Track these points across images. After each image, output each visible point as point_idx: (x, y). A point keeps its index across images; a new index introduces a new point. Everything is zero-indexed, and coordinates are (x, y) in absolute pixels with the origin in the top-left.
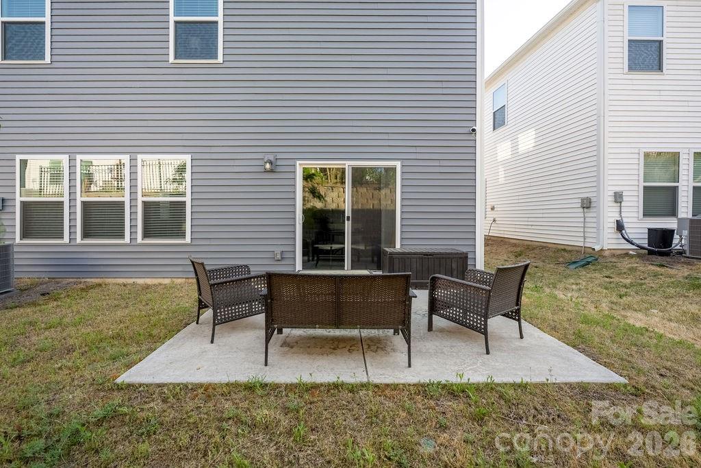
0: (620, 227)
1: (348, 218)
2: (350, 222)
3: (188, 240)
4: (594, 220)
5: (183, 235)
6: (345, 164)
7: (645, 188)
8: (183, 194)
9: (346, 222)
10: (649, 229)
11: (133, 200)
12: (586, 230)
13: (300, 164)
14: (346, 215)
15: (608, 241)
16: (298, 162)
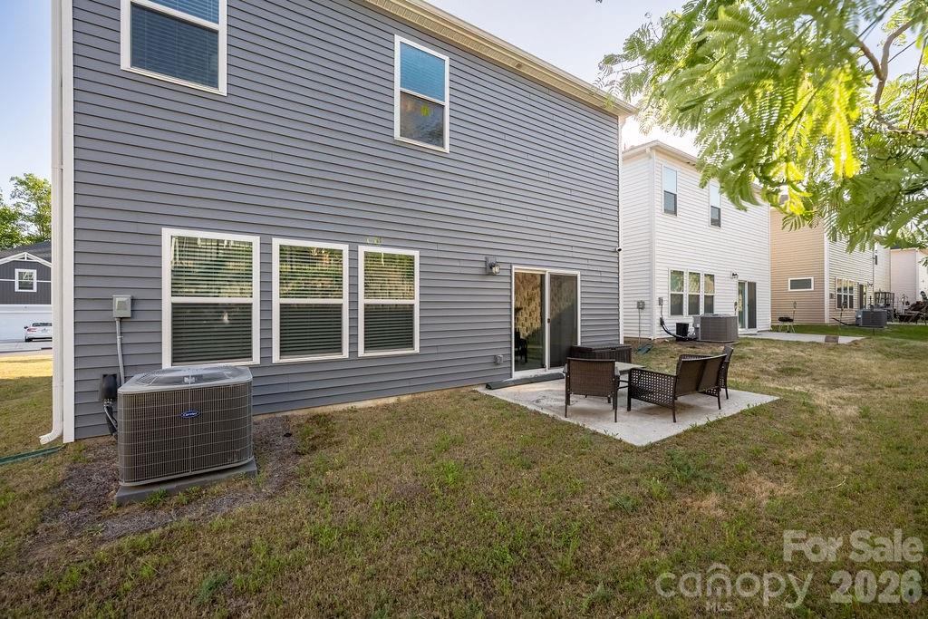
0: (662, 323)
1: (549, 320)
2: (549, 324)
3: (417, 349)
4: (648, 318)
5: (411, 344)
7: (671, 295)
8: (411, 296)
9: (547, 324)
10: (677, 324)
11: (354, 303)
12: (641, 325)
14: (547, 318)
15: (657, 334)
16: (514, 267)
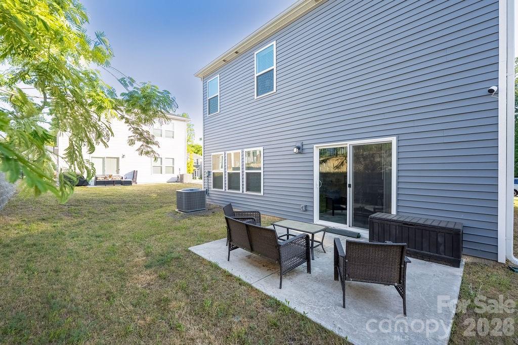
1: (350, 186)
2: (351, 189)
3: (262, 194)
5: (260, 191)
6: (347, 144)
8: (260, 169)
9: (348, 188)
11: (243, 172)
13: (316, 147)
14: (348, 183)
16: (315, 146)
